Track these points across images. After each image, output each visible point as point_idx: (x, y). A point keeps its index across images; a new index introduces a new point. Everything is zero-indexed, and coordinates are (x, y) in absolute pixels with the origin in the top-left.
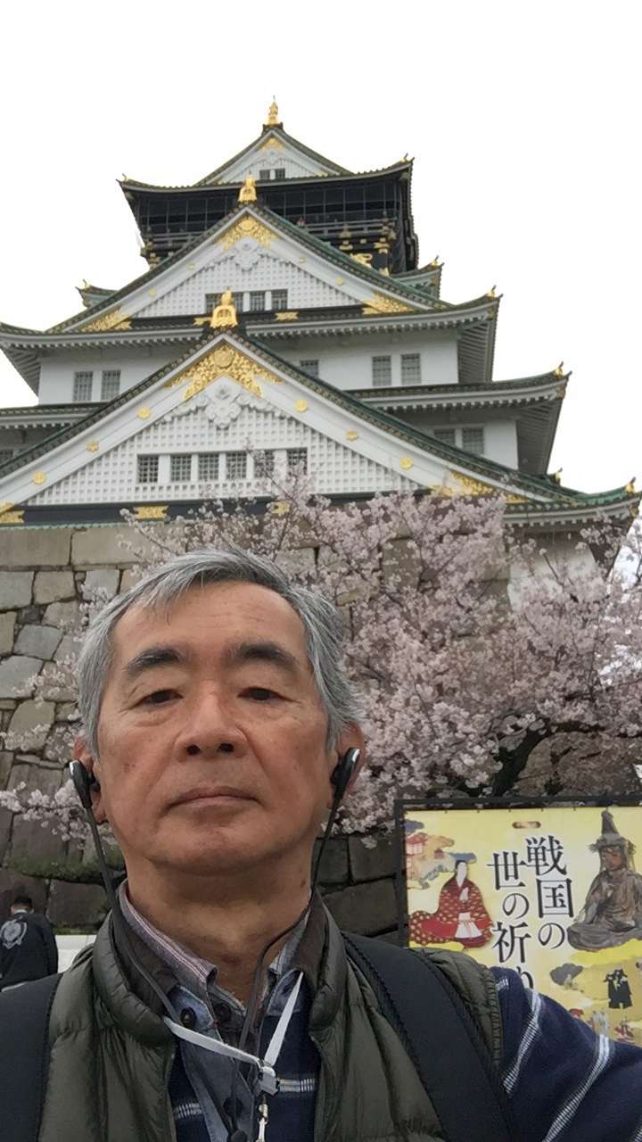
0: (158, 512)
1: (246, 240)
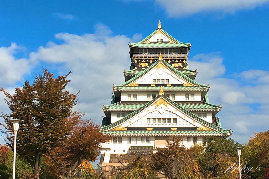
0: (151, 129)
1: (161, 68)
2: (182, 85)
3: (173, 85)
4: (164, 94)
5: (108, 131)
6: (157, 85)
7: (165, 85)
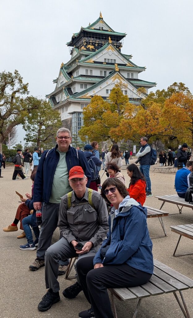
1: (110, 50)
2: (125, 65)
3: (119, 65)
4: (118, 70)
5: (78, 98)
6: (107, 64)
7: (113, 64)
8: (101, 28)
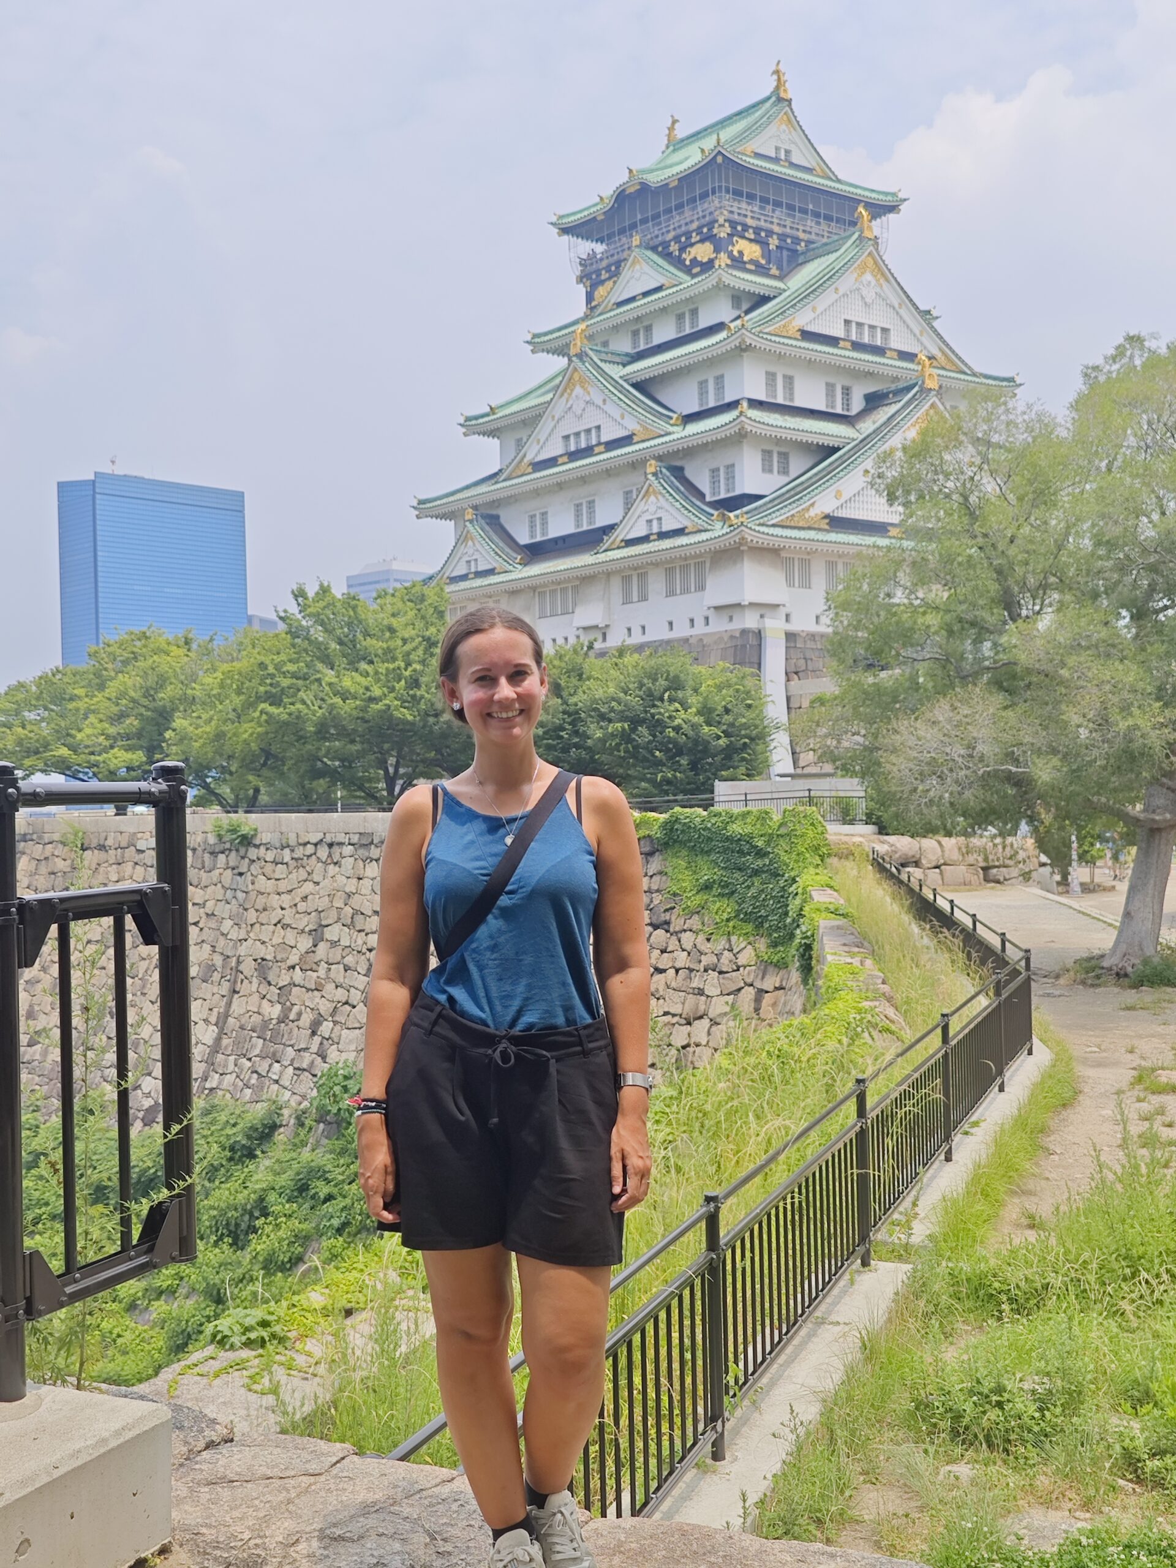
3: (903, 355)
4: (937, 387)
7: (879, 351)
8: (783, 157)
